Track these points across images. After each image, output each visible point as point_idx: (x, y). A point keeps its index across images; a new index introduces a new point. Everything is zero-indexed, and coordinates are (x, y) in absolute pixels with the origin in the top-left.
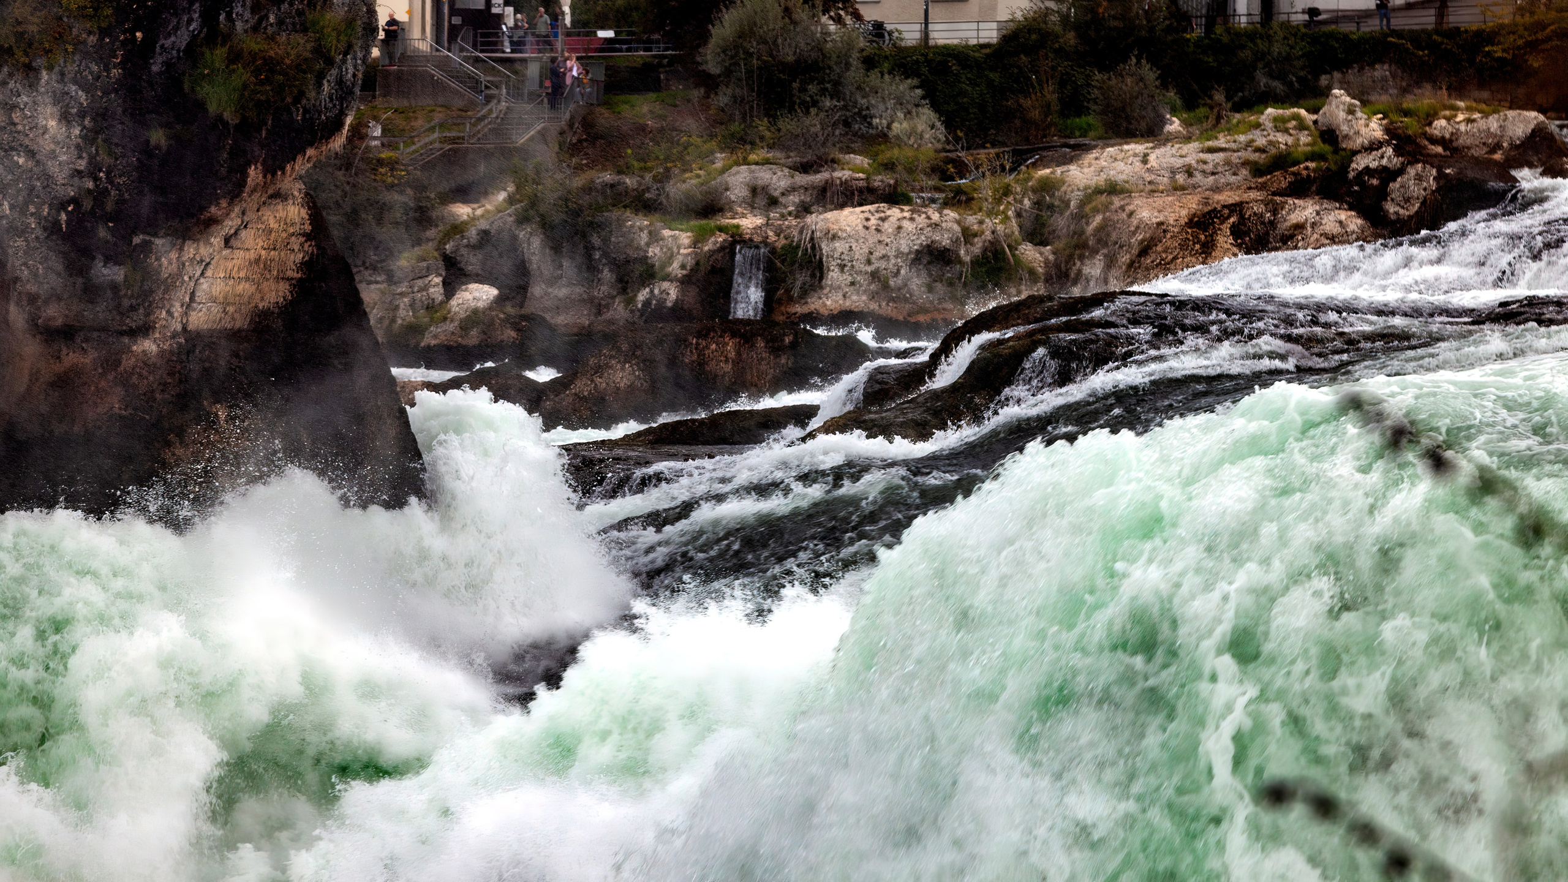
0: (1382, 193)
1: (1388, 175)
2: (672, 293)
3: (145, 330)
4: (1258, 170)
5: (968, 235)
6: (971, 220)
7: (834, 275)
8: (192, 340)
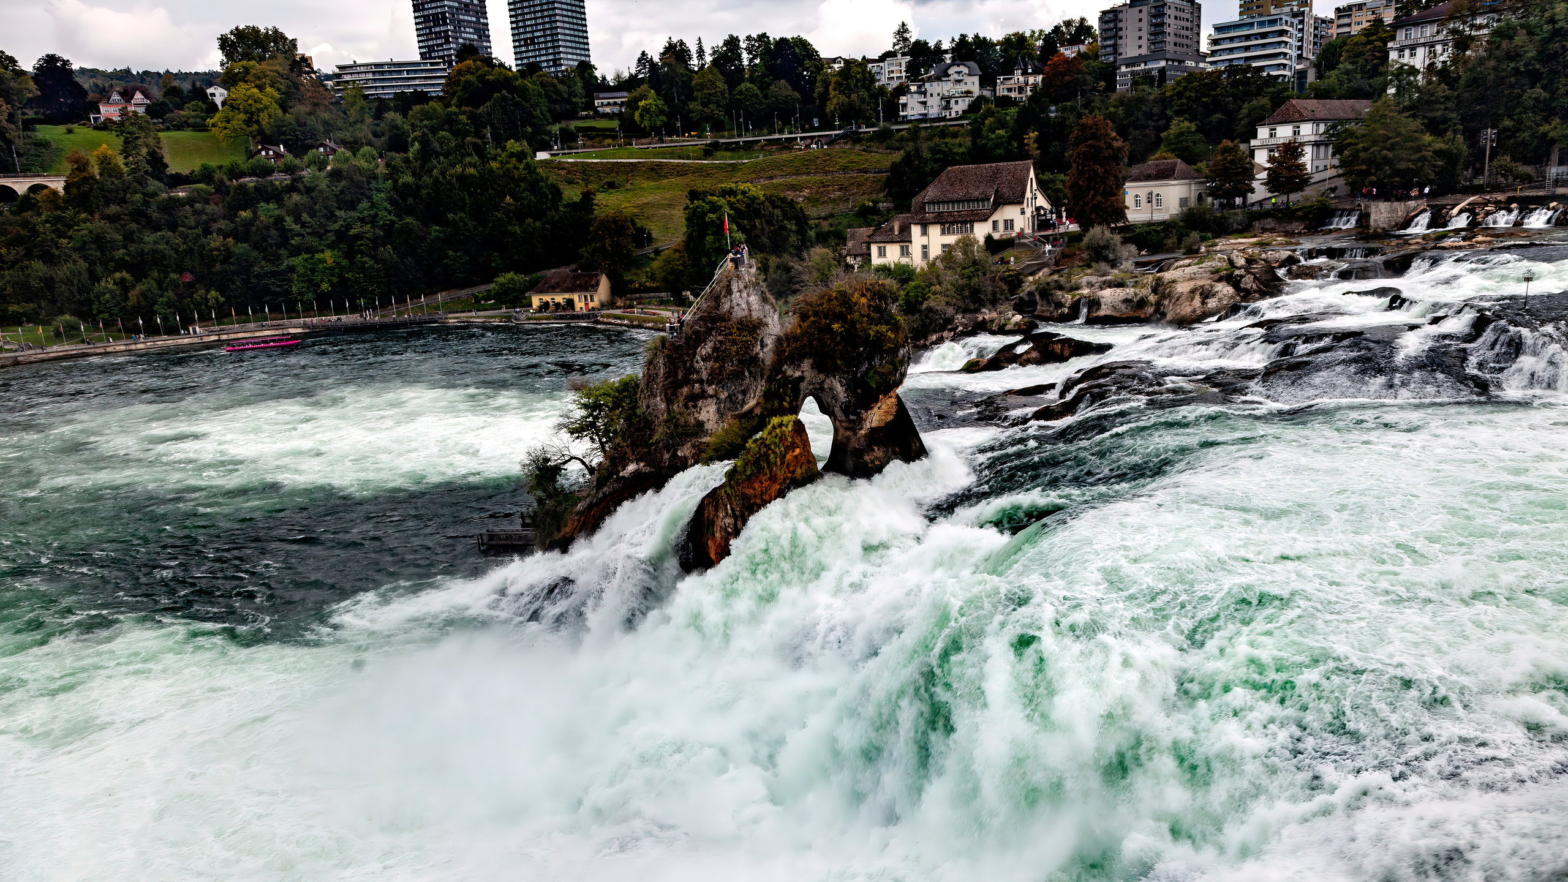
0: (1240, 282)
1: (1242, 277)
2: (1066, 310)
3: (861, 429)
4: (1213, 273)
5: (1136, 294)
6: (1137, 291)
7: (1103, 306)
8: (872, 429)
